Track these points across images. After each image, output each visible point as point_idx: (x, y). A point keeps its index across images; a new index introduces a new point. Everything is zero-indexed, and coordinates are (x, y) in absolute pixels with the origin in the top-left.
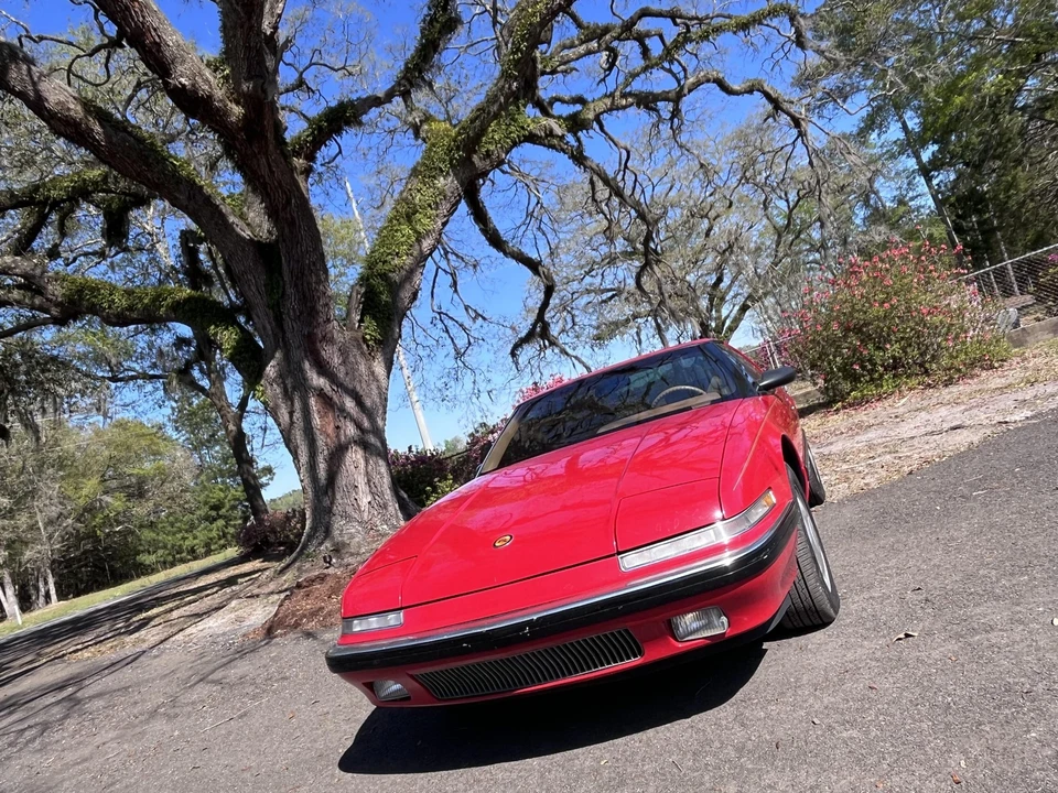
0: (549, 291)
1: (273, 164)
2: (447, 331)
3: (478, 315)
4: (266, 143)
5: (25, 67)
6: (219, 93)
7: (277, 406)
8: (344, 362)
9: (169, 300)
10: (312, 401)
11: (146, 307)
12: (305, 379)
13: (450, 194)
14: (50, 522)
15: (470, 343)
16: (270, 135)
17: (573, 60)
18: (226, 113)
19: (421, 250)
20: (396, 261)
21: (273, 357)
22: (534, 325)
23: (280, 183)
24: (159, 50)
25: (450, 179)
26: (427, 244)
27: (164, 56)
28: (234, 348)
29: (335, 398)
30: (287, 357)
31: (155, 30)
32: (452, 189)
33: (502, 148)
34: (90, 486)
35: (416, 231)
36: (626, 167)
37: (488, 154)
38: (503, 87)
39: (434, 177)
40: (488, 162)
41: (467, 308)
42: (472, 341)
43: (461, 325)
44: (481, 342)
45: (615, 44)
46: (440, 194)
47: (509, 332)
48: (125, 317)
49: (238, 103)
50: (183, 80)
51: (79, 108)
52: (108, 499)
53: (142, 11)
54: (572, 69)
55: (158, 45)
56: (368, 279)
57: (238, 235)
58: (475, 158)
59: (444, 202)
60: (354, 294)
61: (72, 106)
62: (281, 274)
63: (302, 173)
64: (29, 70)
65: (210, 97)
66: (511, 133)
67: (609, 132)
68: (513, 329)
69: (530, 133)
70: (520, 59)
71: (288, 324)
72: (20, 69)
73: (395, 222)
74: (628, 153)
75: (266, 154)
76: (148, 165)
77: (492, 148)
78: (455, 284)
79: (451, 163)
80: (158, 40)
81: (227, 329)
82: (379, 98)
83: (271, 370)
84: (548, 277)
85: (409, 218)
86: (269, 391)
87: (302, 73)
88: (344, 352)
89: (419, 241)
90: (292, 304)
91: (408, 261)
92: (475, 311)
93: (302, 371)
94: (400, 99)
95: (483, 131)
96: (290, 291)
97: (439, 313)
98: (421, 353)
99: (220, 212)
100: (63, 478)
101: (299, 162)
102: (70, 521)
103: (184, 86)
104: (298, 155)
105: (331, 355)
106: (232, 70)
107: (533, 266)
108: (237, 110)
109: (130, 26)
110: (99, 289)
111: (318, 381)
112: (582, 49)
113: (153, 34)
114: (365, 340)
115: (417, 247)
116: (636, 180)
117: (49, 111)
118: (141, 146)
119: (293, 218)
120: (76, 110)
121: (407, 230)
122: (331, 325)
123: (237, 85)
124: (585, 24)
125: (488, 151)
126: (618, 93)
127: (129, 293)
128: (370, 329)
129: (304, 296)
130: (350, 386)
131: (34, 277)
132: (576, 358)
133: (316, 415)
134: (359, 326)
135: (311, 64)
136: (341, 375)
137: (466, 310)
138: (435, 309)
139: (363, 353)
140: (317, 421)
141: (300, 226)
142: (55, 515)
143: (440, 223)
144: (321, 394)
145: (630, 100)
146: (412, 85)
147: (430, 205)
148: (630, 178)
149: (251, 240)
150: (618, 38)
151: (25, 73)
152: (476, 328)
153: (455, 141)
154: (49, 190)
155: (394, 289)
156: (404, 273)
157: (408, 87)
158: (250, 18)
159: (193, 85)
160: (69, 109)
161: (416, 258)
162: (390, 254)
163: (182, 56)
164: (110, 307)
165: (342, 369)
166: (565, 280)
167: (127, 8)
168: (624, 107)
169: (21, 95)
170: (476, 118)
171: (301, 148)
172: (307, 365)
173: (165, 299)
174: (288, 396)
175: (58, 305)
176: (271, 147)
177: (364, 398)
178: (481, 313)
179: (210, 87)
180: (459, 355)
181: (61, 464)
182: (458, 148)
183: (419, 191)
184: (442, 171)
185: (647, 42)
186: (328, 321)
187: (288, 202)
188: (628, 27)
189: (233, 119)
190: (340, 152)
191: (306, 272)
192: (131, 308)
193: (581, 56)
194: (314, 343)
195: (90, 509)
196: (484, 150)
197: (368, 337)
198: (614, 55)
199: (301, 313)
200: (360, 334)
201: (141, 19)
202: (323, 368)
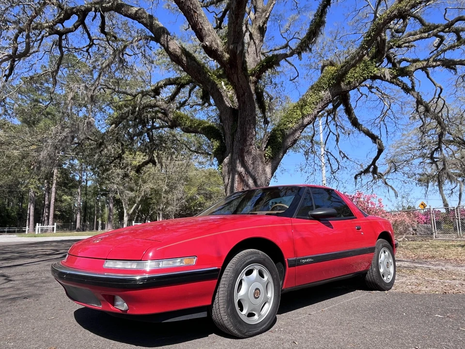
0: (380, 151)
1: (239, 78)
2: (329, 160)
3: (345, 156)
4: (237, 69)
5: (166, 36)
6: (221, 49)
7: (225, 175)
8: (253, 164)
9: (202, 126)
10: (236, 176)
11: (195, 127)
12: (236, 167)
13: (325, 99)
14: (178, 200)
15: (339, 168)
16: (239, 67)
17: (412, 41)
18: (222, 57)
19: (303, 122)
20: (290, 125)
21: (228, 156)
22: (369, 167)
23: (241, 86)
24: (201, 31)
25: (327, 92)
26: (306, 120)
27: (203, 34)
28: (217, 149)
29: (245, 178)
30: (232, 156)
31: (201, 24)
32: (326, 97)
33: (357, 80)
34: (194, 190)
35: (303, 114)
36: (439, 97)
37: (349, 83)
38: (359, 52)
39: (320, 91)
40: (349, 86)
41: (340, 152)
42: (340, 167)
43: (336, 159)
44: (345, 169)
45: (441, 34)
46: (320, 98)
47: (359, 167)
48: (188, 130)
49: (228, 53)
50: (207, 43)
51: (180, 51)
52: (197, 196)
53: (197, 17)
54: (412, 46)
55: (201, 29)
56: (275, 131)
57: (226, 105)
58: (342, 84)
59: (321, 102)
60: (266, 136)
61: (177, 50)
62: (237, 123)
63: (253, 83)
64: (167, 37)
65: (217, 50)
66: (364, 74)
67: (432, 78)
68: (361, 165)
69: (375, 75)
70: (370, 40)
71: (235, 143)
72: (165, 36)
73: (296, 108)
74: (441, 90)
75: (237, 74)
76: (200, 74)
77: (352, 80)
78: (337, 140)
79: (329, 85)
80: (201, 27)
81: (216, 141)
82: (287, 54)
83: (226, 160)
84: (380, 145)
85: (302, 107)
86: (223, 168)
87: (288, 42)
88: (254, 159)
89: (303, 118)
90: (238, 135)
91: (295, 126)
92: (344, 154)
93: (235, 164)
94: (297, 55)
95: (346, 72)
96: (239, 130)
97: (327, 152)
98: (316, 167)
99: (221, 95)
100: (186, 185)
101: (252, 78)
102: (184, 201)
103: (207, 45)
104: (253, 75)
105: (249, 160)
106: (228, 40)
107: (374, 138)
108: (227, 56)
109: (192, 22)
110: (183, 118)
111: (240, 169)
112: (417, 37)
113: (200, 25)
114: (265, 156)
115: (301, 120)
116: (444, 104)
117: (170, 52)
118: (199, 67)
119: (245, 101)
120: (179, 52)
121: (299, 112)
122: (251, 147)
123: (229, 45)
124: (427, 24)
125: (349, 82)
126: (432, 59)
127: (192, 121)
128: (269, 152)
129: (243, 133)
130: (253, 174)
131: (166, 110)
132: (391, 187)
133: (236, 182)
134: (265, 150)
135: (293, 38)
136: (251, 168)
137: (340, 153)
138: (326, 150)
139: (262, 162)
140: (236, 185)
141: (247, 105)
142: (179, 197)
143: (316, 111)
144: (240, 174)
145: (439, 63)
146: (302, 50)
147: (314, 103)
148: (441, 102)
149: (231, 107)
150: (443, 31)
151: (166, 37)
152: (343, 162)
153: (333, 76)
154: (181, 80)
155: (285, 137)
156: (292, 130)
157: (300, 50)
158: (237, 20)
159: (210, 45)
160: (176, 51)
161: (300, 125)
162: (288, 121)
163: (209, 34)
164: (184, 125)
165: (252, 166)
166: (410, 149)
167: (192, 15)
168: (434, 67)
169: (163, 45)
170: (344, 66)
171: (255, 73)
172: (238, 161)
173: (201, 125)
174: (229, 173)
175: (171, 121)
176: (239, 71)
177: (258, 180)
178: (347, 155)
179: (218, 46)
180: (333, 172)
181: (186, 180)
182: (333, 79)
183: (311, 96)
184: (324, 88)
185: (461, 34)
186: (251, 145)
187: (244, 94)
188: (450, 25)
189: (225, 59)
190: (298, 76)
191: (246, 123)
192: (191, 126)
193: (417, 39)
194: (243, 152)
195: (192, 199)
196: (347, 81)
197: (266, 155)
198: (442, 39)
199: (241, 140)
200: (263, 153)
201: (196, 20)
202: (244, 165)
